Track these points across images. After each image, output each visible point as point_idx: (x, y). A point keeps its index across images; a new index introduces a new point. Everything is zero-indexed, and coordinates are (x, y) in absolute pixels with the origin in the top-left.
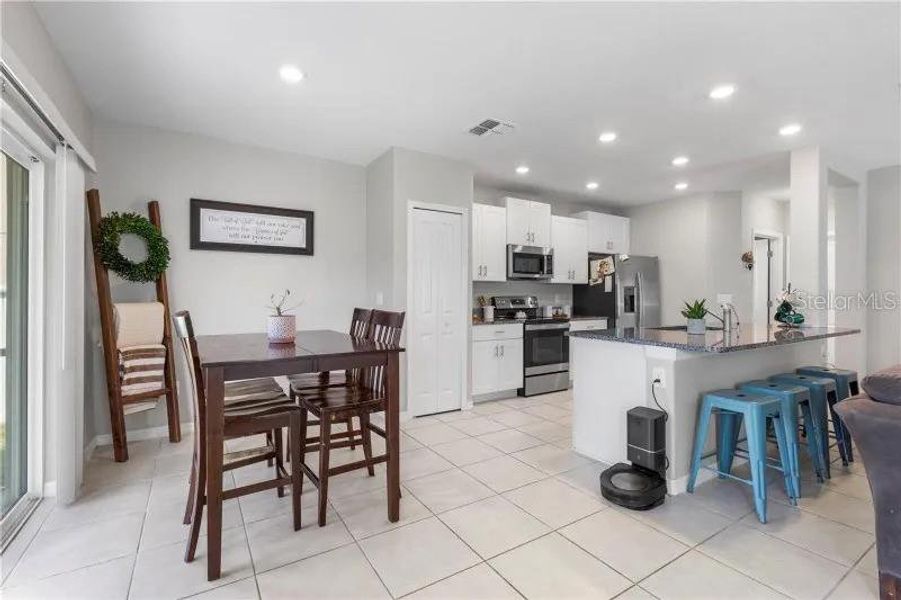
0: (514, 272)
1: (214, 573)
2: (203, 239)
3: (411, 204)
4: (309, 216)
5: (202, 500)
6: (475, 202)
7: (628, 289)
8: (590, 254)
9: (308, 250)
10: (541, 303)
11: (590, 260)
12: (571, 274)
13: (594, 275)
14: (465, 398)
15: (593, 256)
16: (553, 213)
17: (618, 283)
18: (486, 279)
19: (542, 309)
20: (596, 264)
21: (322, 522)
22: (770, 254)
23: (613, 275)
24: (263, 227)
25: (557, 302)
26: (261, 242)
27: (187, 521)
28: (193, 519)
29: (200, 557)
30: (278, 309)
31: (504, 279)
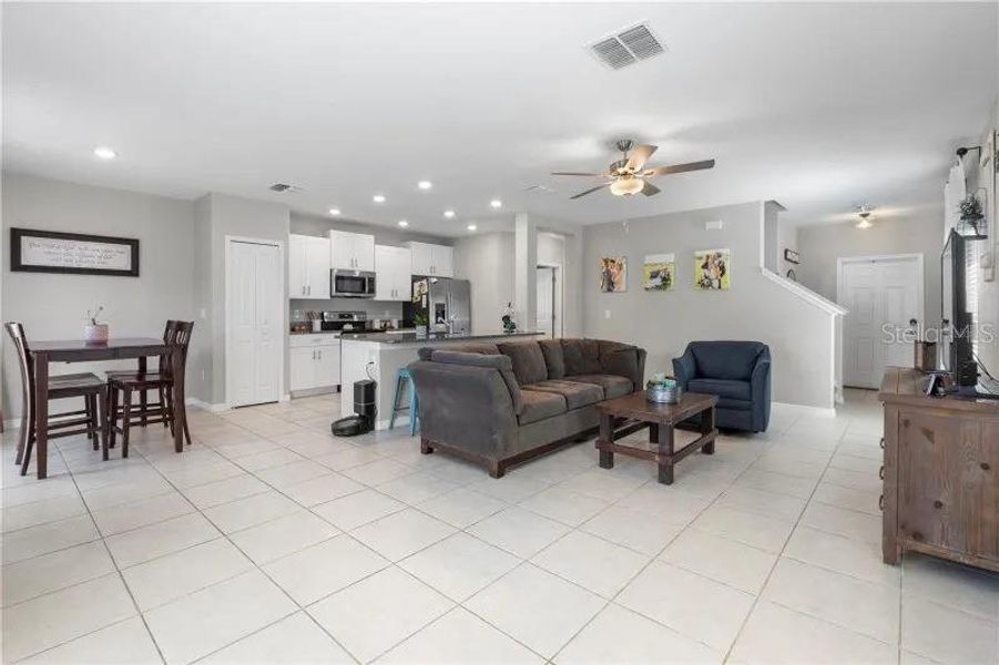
0: (337, 290)
1: (42, 474)
2: (24, 262)
3: (228, 238)
4: (134, 244)
5: (32, 440)
6: (291, 232)
7: (437, 305)
8: (413, 276)
9: (134, 272)
10: (369, 318)
11: (413, 282)
12: (394, 293)
13: (416, 295)
14: (281, 392)
15: (415, 279)
16: (377, 242)
17: (431, 301)
18: (311, 297)
19: (371, 322)
20: (417, 285)
21: (125, 455)
22: (554, 279)
23: (427, 294)
24: (87, 253)
25: (387, 316)
26: (83, 266)
27: (18, 463)
28: (23, 462)
29: (31, 474)
30: (93, 320)
31: (329, 298)
